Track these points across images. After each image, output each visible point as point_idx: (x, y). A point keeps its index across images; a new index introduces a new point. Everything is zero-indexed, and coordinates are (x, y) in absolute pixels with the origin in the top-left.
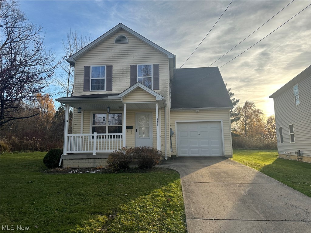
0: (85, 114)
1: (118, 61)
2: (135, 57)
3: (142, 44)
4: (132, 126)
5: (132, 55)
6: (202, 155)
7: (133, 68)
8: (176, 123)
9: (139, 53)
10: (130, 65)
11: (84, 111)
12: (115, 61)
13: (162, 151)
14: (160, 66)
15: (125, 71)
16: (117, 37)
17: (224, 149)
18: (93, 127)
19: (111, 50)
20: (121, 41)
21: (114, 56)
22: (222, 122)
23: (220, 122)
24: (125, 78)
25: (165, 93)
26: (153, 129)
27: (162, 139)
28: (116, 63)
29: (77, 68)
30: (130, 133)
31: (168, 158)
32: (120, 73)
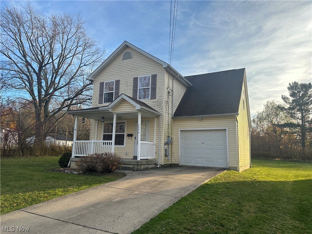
0: (99, 123)
1: (124, 75)
2: (137, 70)
3: (143, 57)
4: (132, 134)
5: (135, 69)
6: (205, 165)
7: (136, 80)
8: (179, 131)
9: (141, 66)
10: (133, 78)
11: (98, 121)
12: (122, 76)
13: (156, 159)
14: (157, 76)
15: (129, 83)
16: (124, 54)
17: (228, 160)
18: (104, 135)
19: (119, 66)
20: (128, 57)
21: (121, 71)
22: (227, 130)
23: (225, 130)
24: (129, 90)
25: (161, 102)
26: (149, 137)
27: (156, 147)
28: (122, 77)
29: (95, 85)
30: (131, 140)
31: (161, 165)
32: (125, 85)
